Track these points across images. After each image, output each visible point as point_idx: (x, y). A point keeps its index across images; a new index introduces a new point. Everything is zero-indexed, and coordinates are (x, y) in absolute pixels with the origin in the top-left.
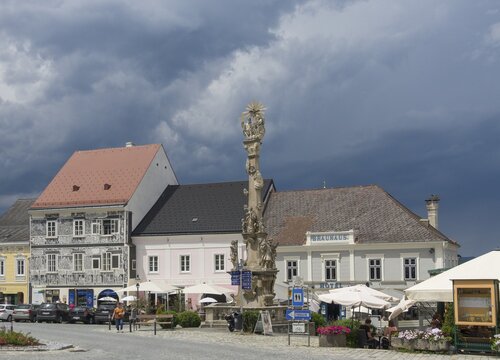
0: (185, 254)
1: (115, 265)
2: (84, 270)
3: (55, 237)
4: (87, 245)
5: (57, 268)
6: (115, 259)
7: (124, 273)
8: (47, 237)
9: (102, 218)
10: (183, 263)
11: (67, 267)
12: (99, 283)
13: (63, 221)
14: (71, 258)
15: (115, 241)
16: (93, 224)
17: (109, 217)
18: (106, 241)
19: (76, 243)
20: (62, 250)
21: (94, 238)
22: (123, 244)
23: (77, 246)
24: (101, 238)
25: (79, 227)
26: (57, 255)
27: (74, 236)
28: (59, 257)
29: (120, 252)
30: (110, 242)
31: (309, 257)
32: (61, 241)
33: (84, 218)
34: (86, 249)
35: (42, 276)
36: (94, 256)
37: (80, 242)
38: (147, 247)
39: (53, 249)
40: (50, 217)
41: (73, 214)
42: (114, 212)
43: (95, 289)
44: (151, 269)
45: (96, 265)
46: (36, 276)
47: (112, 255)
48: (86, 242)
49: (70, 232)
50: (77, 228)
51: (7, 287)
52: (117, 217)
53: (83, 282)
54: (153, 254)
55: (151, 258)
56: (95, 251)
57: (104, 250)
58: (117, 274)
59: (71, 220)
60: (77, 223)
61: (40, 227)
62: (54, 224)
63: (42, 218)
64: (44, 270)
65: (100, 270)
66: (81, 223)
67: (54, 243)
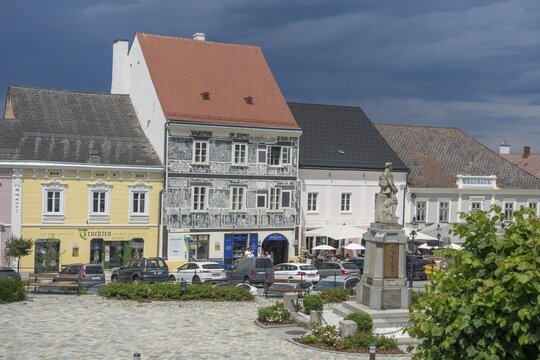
0: (346, 191)
1: (286, 203)
2: (244, 209)
3: (207, 163)
4: (250, 177)
5: (206, 205)
6: (286, 196)
7: (295, 213)
8: (194, 162)
9: (270, 144)
10: (343, 202)
11: (222, 204)
12: (265, 224)
13: (218, 142)
14: (227, 193)
15: (286, 173)
16: (258, 150)
17: (279, 143)
18: (275, 173)
19: (235, 173)
20: (214, 182)
21: (260, 168)
22: (295, 179)
23: (237, 177)
24: (269, 169)
25: (240, 154)
26: (207, 189)
27: (234, 164)
28: (211, 191)
29: (292, 187)
30: (280, 174)
31: (460, 199)
32: (214, 170)
33: (247, 141)
34: (248, 182)
35: (184, 216)
36: (259, 192)
37: (241, 173)
38: (307, 182)
39: (202, 180)
40: (197, 136)
41: (232, 134)
42: (286, 138)
43: (260, 233)
44: (309, 208)
45: (261, 202)
46: (175, 216)
47: (282, 191)
48: (248, 173)
49: (226, 159)
50: (237, 154)
51: (112, 231)
52: (289, 144)
53: (243, 224)
54: (313, 190)
55: (310, 195)
56: (261, 185)
57: (272, 184)
58: (288, 215)
59: (229, 143)
60: (237, 147)
61: (182, 147)
62: (204, 145)
63: (187, 135)
64: (187, 208)
65: (266, 209)
66: (243, 147)
67: (202, 171)
